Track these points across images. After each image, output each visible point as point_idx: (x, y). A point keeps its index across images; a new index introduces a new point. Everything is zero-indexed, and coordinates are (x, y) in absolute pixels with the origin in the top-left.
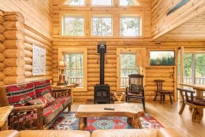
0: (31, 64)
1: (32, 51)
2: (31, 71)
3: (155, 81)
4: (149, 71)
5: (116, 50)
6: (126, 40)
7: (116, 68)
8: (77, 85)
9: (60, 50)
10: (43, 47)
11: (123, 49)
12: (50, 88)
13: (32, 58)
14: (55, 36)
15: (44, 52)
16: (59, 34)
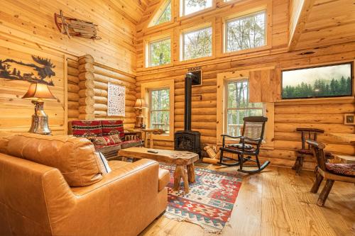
0: (106, 103)
1: (107, 90)
2: (106, 111)
3: (299, 130)
4: (283, 110)
5: (216, 77)
6: (234, 58)
7: (215, 106)
8: (162, 132)
9: (144, 86)
10: (121, 85)
11: (229, 75)
12: (121, 130)
13: (107, 97)
14: (138, 70)
15: (123, 90)
16: (142, 66)
